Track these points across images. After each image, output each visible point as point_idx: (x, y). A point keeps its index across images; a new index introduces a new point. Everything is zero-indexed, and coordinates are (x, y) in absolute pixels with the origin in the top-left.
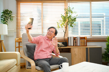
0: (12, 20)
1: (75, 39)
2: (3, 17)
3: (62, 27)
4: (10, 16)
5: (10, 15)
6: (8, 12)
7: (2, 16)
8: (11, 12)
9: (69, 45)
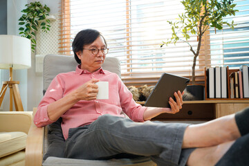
0: (48, 29)
1: (233, 76)
2: (25, 21)
3: (188, 37)
4: (42, 18)
5: (41, 14)
6: (37, 8)
7: (21, 19)
8: (48, 9)
9: (212, 95)
